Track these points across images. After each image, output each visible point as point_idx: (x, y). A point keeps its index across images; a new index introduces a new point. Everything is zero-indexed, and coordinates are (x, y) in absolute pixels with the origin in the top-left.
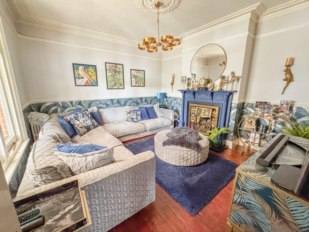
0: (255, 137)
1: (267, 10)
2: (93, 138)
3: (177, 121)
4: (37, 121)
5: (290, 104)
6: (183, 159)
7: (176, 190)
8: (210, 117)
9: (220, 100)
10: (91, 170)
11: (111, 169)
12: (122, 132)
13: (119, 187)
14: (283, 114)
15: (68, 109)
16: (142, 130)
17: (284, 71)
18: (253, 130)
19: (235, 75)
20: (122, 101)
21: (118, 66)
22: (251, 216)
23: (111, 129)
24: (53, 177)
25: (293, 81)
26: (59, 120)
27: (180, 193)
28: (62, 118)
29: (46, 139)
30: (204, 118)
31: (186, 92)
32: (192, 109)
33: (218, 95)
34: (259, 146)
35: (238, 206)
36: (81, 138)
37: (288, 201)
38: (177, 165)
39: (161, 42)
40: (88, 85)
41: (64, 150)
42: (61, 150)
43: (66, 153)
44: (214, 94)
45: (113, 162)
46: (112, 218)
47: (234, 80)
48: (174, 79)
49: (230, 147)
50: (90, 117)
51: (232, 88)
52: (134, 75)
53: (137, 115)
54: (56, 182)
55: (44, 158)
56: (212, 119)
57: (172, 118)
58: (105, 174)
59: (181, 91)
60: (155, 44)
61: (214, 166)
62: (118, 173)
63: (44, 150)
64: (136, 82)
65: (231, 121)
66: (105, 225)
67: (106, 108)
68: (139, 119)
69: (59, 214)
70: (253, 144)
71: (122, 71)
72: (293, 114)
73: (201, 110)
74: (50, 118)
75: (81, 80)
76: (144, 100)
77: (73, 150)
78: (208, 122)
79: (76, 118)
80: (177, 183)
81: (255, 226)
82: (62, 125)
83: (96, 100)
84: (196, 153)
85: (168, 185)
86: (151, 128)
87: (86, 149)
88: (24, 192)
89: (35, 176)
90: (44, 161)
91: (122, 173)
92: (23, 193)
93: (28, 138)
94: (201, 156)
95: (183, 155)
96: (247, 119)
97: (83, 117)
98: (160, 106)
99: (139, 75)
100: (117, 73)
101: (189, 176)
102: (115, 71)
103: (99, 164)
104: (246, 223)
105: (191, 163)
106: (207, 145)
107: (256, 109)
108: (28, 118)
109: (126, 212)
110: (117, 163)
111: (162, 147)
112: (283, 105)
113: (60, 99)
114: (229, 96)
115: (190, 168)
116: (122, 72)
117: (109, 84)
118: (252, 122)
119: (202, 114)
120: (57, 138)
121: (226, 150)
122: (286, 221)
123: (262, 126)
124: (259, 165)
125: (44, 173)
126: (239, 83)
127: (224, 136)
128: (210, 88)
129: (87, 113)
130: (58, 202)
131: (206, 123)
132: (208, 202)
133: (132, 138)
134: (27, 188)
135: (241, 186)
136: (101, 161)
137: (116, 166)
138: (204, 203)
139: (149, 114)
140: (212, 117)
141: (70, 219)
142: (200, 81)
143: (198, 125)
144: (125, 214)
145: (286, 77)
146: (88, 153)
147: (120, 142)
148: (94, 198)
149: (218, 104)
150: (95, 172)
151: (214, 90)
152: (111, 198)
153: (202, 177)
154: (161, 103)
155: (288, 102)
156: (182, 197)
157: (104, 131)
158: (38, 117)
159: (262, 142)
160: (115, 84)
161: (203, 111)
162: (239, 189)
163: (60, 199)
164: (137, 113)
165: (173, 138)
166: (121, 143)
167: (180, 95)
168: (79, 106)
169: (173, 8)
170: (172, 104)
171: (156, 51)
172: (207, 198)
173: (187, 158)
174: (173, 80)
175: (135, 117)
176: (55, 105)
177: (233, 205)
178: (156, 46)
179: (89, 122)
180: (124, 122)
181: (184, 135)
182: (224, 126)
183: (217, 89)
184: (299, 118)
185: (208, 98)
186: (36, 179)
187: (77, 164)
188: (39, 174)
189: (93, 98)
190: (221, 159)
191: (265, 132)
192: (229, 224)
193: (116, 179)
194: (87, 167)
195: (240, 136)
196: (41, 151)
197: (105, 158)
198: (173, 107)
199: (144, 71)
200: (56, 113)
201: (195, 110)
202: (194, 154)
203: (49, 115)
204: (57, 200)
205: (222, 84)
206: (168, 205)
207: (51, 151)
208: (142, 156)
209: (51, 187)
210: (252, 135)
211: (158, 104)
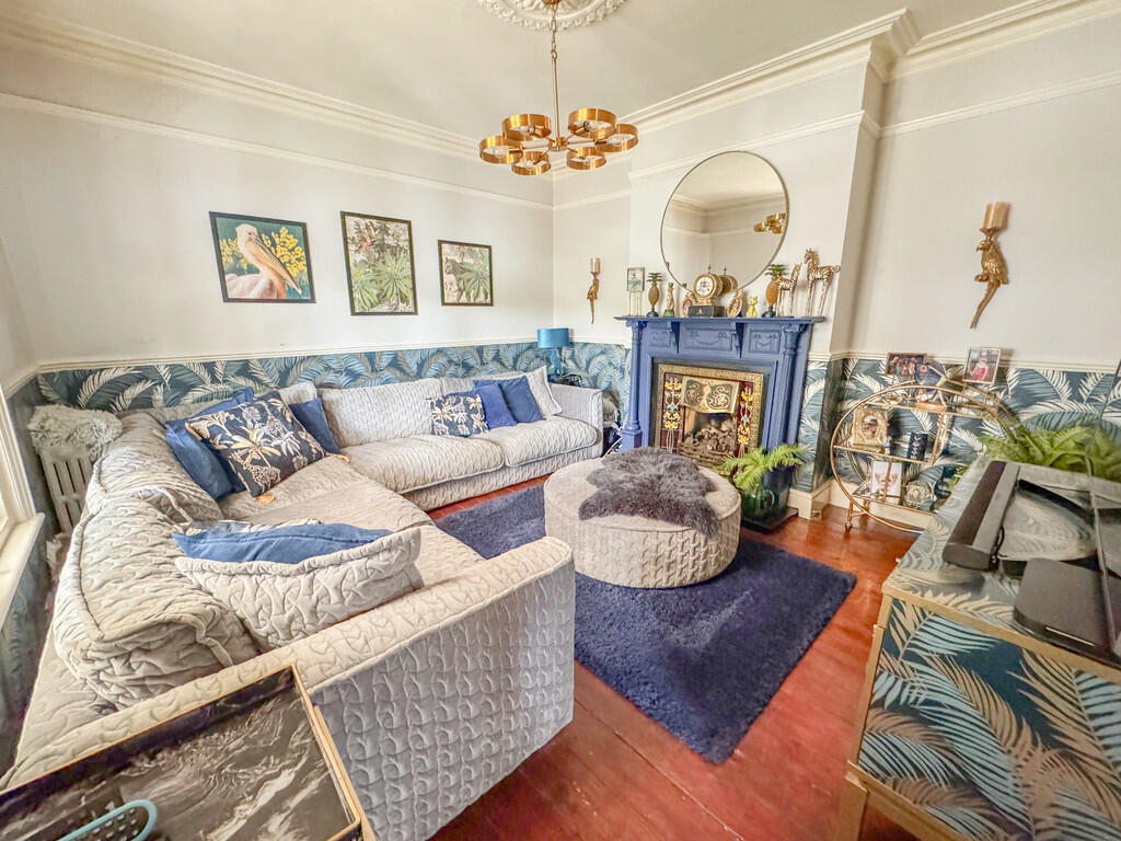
0: (888, 474)
1: (924, 38)
2: (307, 502)
3: (611, 428)
4: (69, 442)
5: (1001, 360)
6: (656, 564)
7: (642, 677)
8: (732, 412)
9: (767, 349)
10: (332, 625)
11: (416, 615)
12: (417, 474)
13: (449, 684)
14: (976, 394)
15: (198, 393)
16: (493, 464)
17: (978, 249)
18: (883, 452)
19: (818, 263)
20: (408, 361)
21: (391, 226)
22: (940, 747)
23: (377, 464)
24: (178, 663)
25: (1006, 282)
26: (163, 437)
27: (660, 684)
28: (178, 426)
29: (126, 511)
30: (710, 416)
31: (645, 323)
32: (667, 385)
33: (761, 334)
34: (902, 502)
35: (889, 717)
36: (259, 504)
37: (1078, 684)
38: (633, 585)
39: (566, 133)
40: (275, 297)
41: (211, 552)
42: (200, 551)
43: (227, 563)
44: (748, 330)
45: (416, 587)
46: (425, 805)
47: (816, 280)
48: (599, 277)
49: (806, 513)
50: (290, 420)
51: (810, 309)
52: (454, 262)
53: (470, 412)
54: (196, 685)
55: (131, 590)
56: (739, 417)
57: (596, 420)
58: (395, 634)
59: (629, 320)
60: (545, 141)
61: (761, 579)
62: (446, 628)
63: (125, 556)
64: (460, 289)
65: (806, 421)
66: (399, 833)
67: (350, 387)
68: (479, 424)
69: (232, 816)
70: (882, 498)
71: (405, 245)
72: (1007, 393)
73: (702, 386)
74: (125, 430)
75: (247, 279)
76: (489, 356)
77: (248, 549)
78: (724, 428)
79: (236, 427)
80: (645, 651)
81: (955, 782)
82: (179, 456)
83: (308, 357)
84: (701, 538)
85: (609, 660)
86: (524, 456)
87: (306, 543)
88: (53, 738)
89: (98, 665)
90: (132, 602)
91: (461, 628)
92: (48, 742)
93: (38, 511)
94: (718, 548)
95: (655, 548)
96: (858, 414)
97: (264, 420)
98: (549, 376)
99: (471, 261)
100: (388, 256)
101: (680, 622)
102: (381, 247)
103: (368, 600)
104: (920, 774)
105: (683, 575)
106: (734, 509)
107: (889, 379)
108: (30, 431)
109: (474, 776)
110: (436, 590)
111: (577, 523)
112: (977, 365)
113: (163, 356)
114: (799, 336)
115: (681, 592)
116: (406, 251)
117: (357, 295)
118: (874, 423)
119: (704, 401)
120: (171, 505)
121: (791, 524)
122: (1070, 755)
123: (907, 438)
124: (953, 567)
125: (139, 649)
126: (832, 292)
127: (783, 476)
128: (731, 308)
129: (280, 405)
130: (220, 769)
131: (716, 431)
132: (760, 709)
133: (456, 497)
134: (66, 719)
135: (903, 643)
136: (373, 589)
137: (435, 603)
138: (748, 715)
139: (511, 405)
140: (740, 411)
141: (286, 833)
142: (699, 284)
143: (689, 440)
144: (471, 782)
145: (985, 268)
146: (318, 559)
147: (418, 511)
148: (356, 734)
149: (762, 364)
150: (355, 632)
151: (749, 315)
152: (420, 727)
153: (726, 624)
154: (553, 366)
155: (993, 353)
156: (668, 698)
157: (350, 473)
158: (72, 426)
159: (910, 492)
160: (382, 297)
161: (707, 390)
162: (896, 654)
163: (228, 753)
164: (467, 404)
165: (616, 487)
166: (423, 516)
167: (626, 337)
168: (242, 382)
169: (606, 10)
170: (594, 371)
171: (545, 168)
172: (756, 695)
173: (669, 557)
174: (596, 283)
175: (461, 417)
176: (140, 379)
177: (872, 713)
178: (544, 150)
179: (287, 442)
180: (421, 437)
181: (655, 478)
182: (785, 440)
183: (756, 311)
184: (1028, 405)
185: (726, 343)
186: (102, 676)
187: (277, 605)
188: (116, 657)
189: (296, 349)
190: (782, 555)
191: (921, 456)
192: (856, 782)
193: (438, 654)
194: (319, 615)
195: (838, 473)
196: (110, 560)
197: (389, 575)
198: (595, 378)
199: (489, 247)
200: (147, 410)
201: (680, 386)
202: (694, 542)
203: (119, 417)
204: (215, 757)
205: (773, 295)
206: (622, 735)
207: (154, 558)
208: (525, 560)
209: (177, 709)
210: (879, 468)
211: (545, 367)
